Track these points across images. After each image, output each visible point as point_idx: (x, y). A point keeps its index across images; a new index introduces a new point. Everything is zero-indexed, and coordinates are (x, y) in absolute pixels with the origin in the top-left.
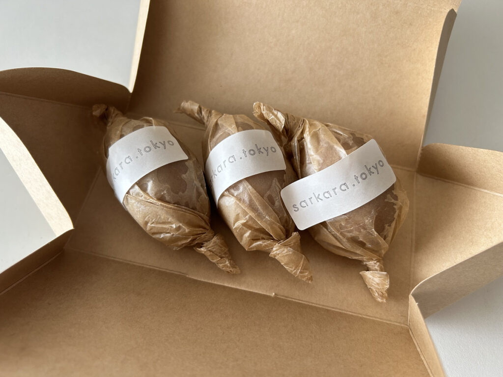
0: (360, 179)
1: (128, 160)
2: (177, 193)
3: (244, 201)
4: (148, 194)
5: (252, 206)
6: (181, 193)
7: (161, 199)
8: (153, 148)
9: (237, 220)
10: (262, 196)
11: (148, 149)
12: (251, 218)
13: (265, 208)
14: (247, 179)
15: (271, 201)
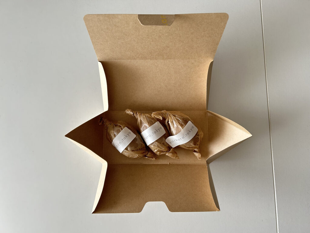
0: (187, 135)
1: (120, 143)
2: (136, 148)
3: (156, 146)
4: (129, 151)
5: (158, 147)
6: (137, 147)
7: (133, 151)
8: (126, 137)
9: (155, 150)
10: (161, 144)
11: (125, 138)
12: (158, 149)
13: (162, 146)
14: (156, 141)
15: (163, 144)
